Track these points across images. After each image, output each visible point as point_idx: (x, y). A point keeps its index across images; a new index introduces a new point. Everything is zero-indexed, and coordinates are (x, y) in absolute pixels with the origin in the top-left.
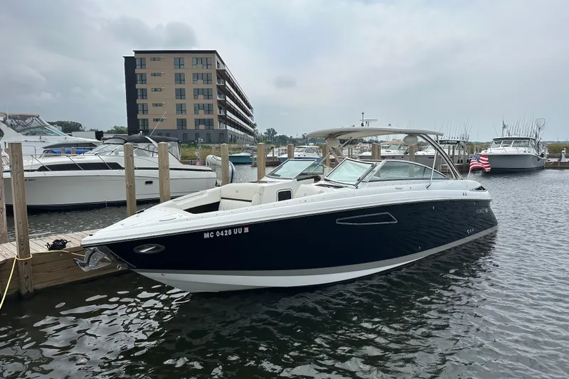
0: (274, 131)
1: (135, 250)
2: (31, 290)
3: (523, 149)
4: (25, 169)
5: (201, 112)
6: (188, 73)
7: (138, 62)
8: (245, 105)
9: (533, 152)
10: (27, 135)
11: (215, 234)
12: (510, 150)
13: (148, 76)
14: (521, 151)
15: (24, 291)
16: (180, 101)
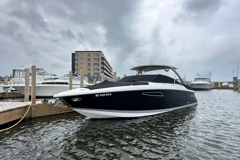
0: (120, 77)
1: (72, 99)
2: (35, 116)
3: (205, 82)
4: (36, 83)
5: (96, 70)
6: (92, 58)
7: (76, 55)
8: (110, 69)
9: (209, 83)
10: (39, 75)
11: (99, 95)
12: (201, 82)
13: (79, 59)
14: (204, 82)
15: (32, 117)
16: (89, 67)
